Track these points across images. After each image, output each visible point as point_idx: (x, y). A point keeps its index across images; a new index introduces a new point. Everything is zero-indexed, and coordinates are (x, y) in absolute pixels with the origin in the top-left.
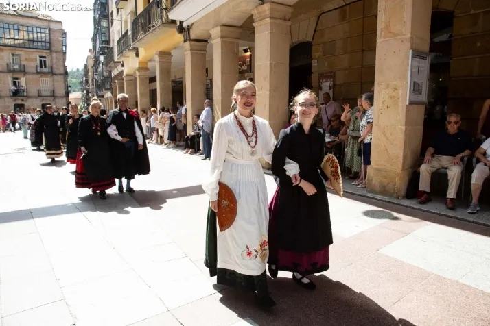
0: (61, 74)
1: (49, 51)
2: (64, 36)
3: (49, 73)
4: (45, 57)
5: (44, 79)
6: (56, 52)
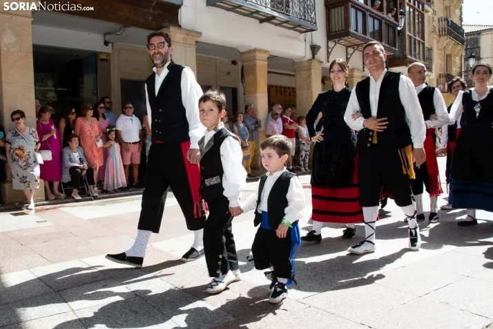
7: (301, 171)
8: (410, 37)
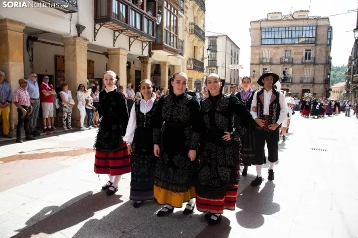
0: (322, 64)
1: (314, 45)
2: (330, 30)
3: (312, 63)
4: (310, 50)
5: (307, 68)
6: (320, 45)
7: (64, 129)
8: (167, 31)
